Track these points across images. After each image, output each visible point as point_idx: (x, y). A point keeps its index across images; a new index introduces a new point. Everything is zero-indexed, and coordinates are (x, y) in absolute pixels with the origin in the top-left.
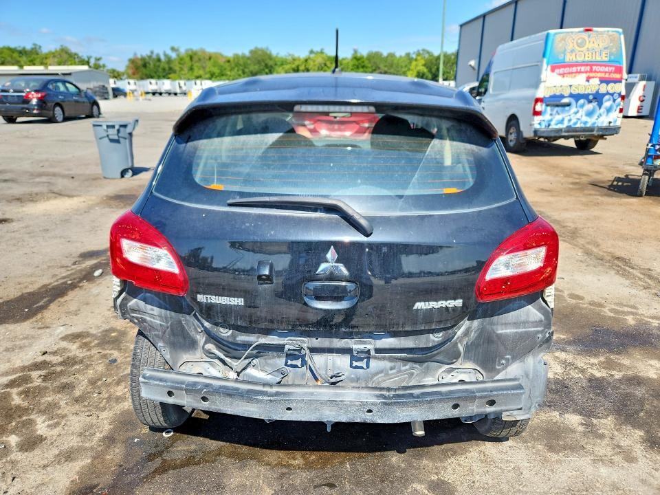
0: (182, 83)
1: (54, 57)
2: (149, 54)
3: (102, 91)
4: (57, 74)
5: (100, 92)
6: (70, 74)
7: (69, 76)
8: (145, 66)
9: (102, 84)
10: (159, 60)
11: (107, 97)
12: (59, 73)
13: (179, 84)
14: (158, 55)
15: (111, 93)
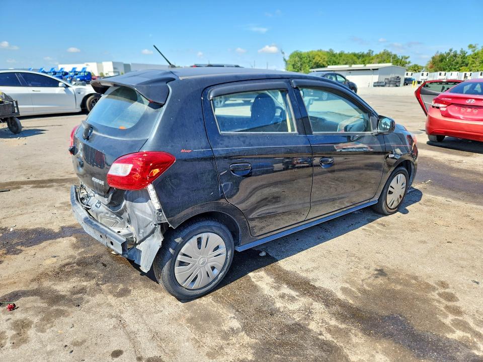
0: (468, 74)
1: (378, 58)
2: (448, 51)
3: (396, 80)
4: (369, 70)
5: (393, 81)
6: (377, 69)
7: (376, 71)
8: (441, 61)
9: (398, 75)
10: (455, 56)
11: (398, 85)
12: (371, 68)
13: (465, 74)
14: (456, 52)
15: (402, 81)
